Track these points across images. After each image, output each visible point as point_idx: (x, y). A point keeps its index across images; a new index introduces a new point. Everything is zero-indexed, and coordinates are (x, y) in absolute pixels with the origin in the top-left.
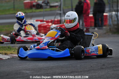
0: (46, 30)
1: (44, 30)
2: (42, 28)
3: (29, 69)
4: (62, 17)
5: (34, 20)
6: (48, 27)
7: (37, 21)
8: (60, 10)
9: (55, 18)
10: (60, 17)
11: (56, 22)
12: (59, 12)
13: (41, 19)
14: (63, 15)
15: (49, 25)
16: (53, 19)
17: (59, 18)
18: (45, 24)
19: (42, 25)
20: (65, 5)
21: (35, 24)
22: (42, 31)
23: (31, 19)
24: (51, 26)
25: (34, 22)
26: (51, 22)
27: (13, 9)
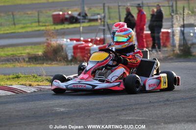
0: (84, 52)
1: (81, 52)
2: (79, 50)
3: (64, 105)
4: (106, 34)
5: (67, 39)
6: (86, 48)
7: (71, 40)
8: (104, 26)
9: (96, 36)
10: (104, 34)
11: (98, 42)
12: (103, 28)
13: (77, 37)
14: (108, 32)
16: (94, 38)
17: (102, 37)
18: (82, 44)
19: (79, 46)
20: (110, 18)
21: (69, 44)
22: (79, 55)
23: (63, 38)
24: (92, 47)
25: (67, 41)
26: (91, 42)
27: (37, 24)
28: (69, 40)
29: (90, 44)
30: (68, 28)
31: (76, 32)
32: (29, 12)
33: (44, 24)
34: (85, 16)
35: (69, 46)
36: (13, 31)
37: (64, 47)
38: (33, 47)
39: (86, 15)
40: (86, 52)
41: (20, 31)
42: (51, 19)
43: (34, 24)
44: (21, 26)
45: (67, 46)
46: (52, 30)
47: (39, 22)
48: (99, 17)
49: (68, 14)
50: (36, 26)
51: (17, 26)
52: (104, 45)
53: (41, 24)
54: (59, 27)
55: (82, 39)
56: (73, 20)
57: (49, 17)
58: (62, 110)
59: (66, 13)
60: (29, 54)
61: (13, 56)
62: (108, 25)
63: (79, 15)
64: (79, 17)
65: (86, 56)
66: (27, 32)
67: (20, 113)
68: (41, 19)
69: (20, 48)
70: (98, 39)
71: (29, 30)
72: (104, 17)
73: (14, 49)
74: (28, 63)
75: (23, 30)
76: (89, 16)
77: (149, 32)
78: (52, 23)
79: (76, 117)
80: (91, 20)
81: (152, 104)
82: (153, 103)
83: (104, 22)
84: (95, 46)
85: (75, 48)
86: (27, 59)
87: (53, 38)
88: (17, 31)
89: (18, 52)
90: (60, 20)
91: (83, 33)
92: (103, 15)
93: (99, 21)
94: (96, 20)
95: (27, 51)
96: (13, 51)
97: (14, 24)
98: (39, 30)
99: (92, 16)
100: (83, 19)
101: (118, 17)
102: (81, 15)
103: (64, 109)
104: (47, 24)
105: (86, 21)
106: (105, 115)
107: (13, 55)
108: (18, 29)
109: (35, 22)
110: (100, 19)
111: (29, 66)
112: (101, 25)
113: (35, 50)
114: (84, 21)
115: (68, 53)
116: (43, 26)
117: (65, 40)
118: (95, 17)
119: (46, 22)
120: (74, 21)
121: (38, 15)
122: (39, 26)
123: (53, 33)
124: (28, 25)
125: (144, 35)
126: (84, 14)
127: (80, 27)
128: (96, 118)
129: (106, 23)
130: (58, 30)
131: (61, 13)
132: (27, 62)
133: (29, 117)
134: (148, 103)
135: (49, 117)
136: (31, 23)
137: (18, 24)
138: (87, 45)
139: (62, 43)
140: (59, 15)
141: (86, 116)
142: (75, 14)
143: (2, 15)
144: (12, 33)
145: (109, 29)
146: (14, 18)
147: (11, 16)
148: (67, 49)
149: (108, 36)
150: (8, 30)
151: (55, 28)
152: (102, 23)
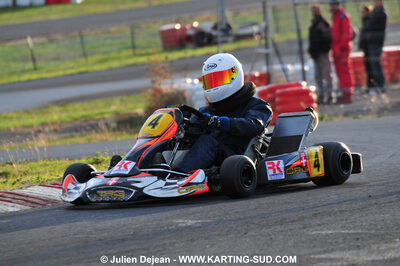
3: (194, 213)
4: (272, 64)
5: (193, 78)
8: (267, 46)
9: (252, 69)
10: (268, 64)
11: (257, 81)
12: (263, 51)
14: (276, 60)
16: (247, 73)
17: (264, 69)
20: (278, 30)
21: (198, 90)
23: (185, 77)
25: (193, 83)
27: (130, 52)
28: (197, 81)
30: (193, 57)
32: (114, 29)
33: (144, 52)
34: (227, 29)
35: (197, 93)
36: (83, 69)
37: (187, 94)
38: (125, 98)
39: (229, 27)
41: (97, 68)
42: (158, 40)
43: (125, 53)
44: (98, 57)
45: (193, 92)
46: (163, 62)
47: (134, 47)
48: (255, 29)
49: (193, 28)
50: (129, 57)
51: (91, 59)
52: (270, 86)
53: (138, 51)
54: (175, 55)
56: (203, 39)
57: (153, 35)
58: (190, 222)
59: (188, 27)
60: (117, 113)
61: (86, 121)
62: (275, 45)
63: (215, 27)
64: (214, 33)
66: (110, 69)
67: (106, 235)
68: (139, 41)
69: (100, 103)
70: (257, 74)
71: (115, 64)
72: (266, 29)
73: (86, 105)
74: (118, 133)
75: (104, 67)
76: (236, 29)
77: (360, 54)
78: (160, 48)
79: (219, 235)
80: (239, 38)
81: (374, 201)
82: (375, 197)
83: (266, 38)
86: (114, 125)
87: (165, 77)
88: (91, 68)
89: (96, 111)
90: (176, 41)
92: (263, 25)
93: (257, 38)
94: (250, 36)
95: (114, 108)
96: (85, 110)
97: (85, 55)
98: (134, 65)
99: (241, 28)
100: (222, 36)
101: (294, 27)
102: (219, 27)
103: (194, 222)
104: (150, 51)
105: (230, 39)
106: (279, 228)
107: (86, 119)
108: (93, 65)
109: (127, 48)
110: (259, 34)
111: (119, 139)
112: (260, 46)
113: (131, 106)
114: (225, 39)
116: (142, 55)
117: (189, 81)
118: (248, 31)
119: (148, 46)
120: (205, 40)
121: (132, 33)
122: (135, 55)
123: (163, 68)
124: (113, 55)
125: (350, 61)
126: (224, 26)
128: (260, 235)
129: (270, 42)
130: (172, 62)
131: (178, 26)
132: (114, 130)
133: (123, 240)
134: (364, 199)
135: (164, 239)
136: (119, 51)
137: (92, 54)
139: (182, 88)
140: (174, 30)
141: (239, 232)
142: (207, 27)
143: (59, 37)
144: (81, 73)
145: (278, 53)
146: (83, 43)
147: (78, 39)
148: (193, 98)
149: (277, 67)
150: (73, 68)
151: (167, 58)
152: (263, 42)
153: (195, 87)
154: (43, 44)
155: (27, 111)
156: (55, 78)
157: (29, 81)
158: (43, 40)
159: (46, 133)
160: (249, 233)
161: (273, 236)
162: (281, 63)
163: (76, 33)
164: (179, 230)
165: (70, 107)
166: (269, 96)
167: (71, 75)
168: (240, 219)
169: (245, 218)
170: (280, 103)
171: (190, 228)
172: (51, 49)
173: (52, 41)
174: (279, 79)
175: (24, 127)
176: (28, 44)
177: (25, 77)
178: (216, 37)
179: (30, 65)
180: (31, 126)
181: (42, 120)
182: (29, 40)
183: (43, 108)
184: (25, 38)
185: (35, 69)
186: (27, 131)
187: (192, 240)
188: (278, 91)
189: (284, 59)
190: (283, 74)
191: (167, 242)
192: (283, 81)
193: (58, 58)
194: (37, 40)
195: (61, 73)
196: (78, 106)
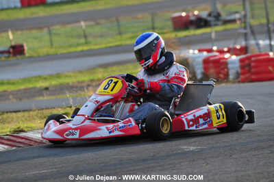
0: (219, 67)
1: (215, 67)
2: (211, 65)
3: (194, 142)
4: (249, 40)
5: (194, 50)
6: (222, 61)
7: (200, 51)
8: (245, 28)
9: (235, 43)
10: (246, 40)
11: (238, 52)
12: (243, 31)
13: (207, 46)
14: (252, 37)
15: (224, 58)
16: (231, 46)
17: (243, 43)
18: (216, 56)
19: (212, 59)
20: (253, 17)
21: (197, 57)
22: (212, 71)
23: (189, 49)
24: (229, 60)
25: (194, 53)
26: (228, 52)
28: (196, 52)
29: (227, 56)
30: (194, 35)
31: (207, 39)
32: (140, 16)
33: (160, 32)
34: (218, 16)
35: (197, 60)
36: (118, 43)
37: (190, 61)
40: (222, 67)
41: (129, 42)
42: (170, 23)
44: (129, 35)
45: (194, 59)
46: (173, 39)
47: (154, 28)
48: (237, 16)
49: (194, 15)
51: (124, 36)
52: (247, 55)
54: (182, 34)
55: (215, 48)
56: (200, 23)
57: (167, 20)
58: (192, 148)
59: (191, 14)
62: (251, 27)
63: (210, 15)
64: (209, 19)
65: (222, 72)
67: (134, 156)
68: (157, 24)
69: (130, 66)
70: (238, 47)
72: (245, 16)
73: (121, 67)
76: (224, 16)
78: (172, 29)
79: (212, 157)
80: (226, 22)
83: (245, 22)
84: (234, 57)
85: (206, 61)
87: (175, 49)
88: (124, 43)
90: (183, 24)
91: (216, 40)
92: (243, 13)
93: (238, 22)
94: (234, 21)
96: (120, 71)
97: (120, 34)
99: (227, 15)
100: (215, 21)
102: (213, 15)
103: (195, 148)
104: (165, 31)
105: (220, 23)
106: (254, 153)
108: (126, 40)
109: (149, 29)
110: (240, 19)
112: (241, 28)
114: (217, 22)
115: (196, 69)
117: (191, 51)
118: (232, 17)
119: (163, 28)
120: (202, 24)
121: (153, 19)
123: (173, 42)
127: (211, 33)
128: (241, 157)
129: (248, 25)
130: (180, 38)
131: (184, 14)
133: (146, 160)
135: (174, 159)
136: (143, 31)
137: (125, 33)
138: (222, 56)
139: (186, 57)
140: (181, 17)
141: (226, 155)
142: (204, 14)
143: (103, 21)
144: (117, 46)
145: (253, 33)
146: (119, 26)
147: (115, 23)
148: (194, 64)
149: (252, 42)
150: (111, 42)
151: (176, 36)
152: (243, 25)
153: (195, 56)
154: (92, 26)
155: (80, 72)
156: (100, 49)
157: (82, 51)
158: (91, 23)
159: (93, 87)
160: (233, 156)
161: (249, 159)
162: (255, 39)
163: (114, 19)
164: (185, 154)
165: (110, 69)
166: (247, 62)
167: (111, 47)
168: (226, 146)
169: (230, 146)
170: (254, 67)
171: (192, 152)
172: (97, 29)
173: (98, 24)
174: (253, 51)
175: (79, 82)
176: (81, 26)
177: (80, 49)
178: (210, 21)
179: (83, 40)
180: (83, 82)
181: (91, 78)
182: (83, 24)
183: (91, 70)
184: (80, 22)
185: (87, 43)
186: (80, 85)
187: (193, 161)
188: (253, 59)
189: (257, 36)
190: (256, 47)
191: (176, 161)
192: (256, 52)
193: (102, 36)
194: (88, 23)
195: (103, 46)
196: (115, 68)
